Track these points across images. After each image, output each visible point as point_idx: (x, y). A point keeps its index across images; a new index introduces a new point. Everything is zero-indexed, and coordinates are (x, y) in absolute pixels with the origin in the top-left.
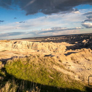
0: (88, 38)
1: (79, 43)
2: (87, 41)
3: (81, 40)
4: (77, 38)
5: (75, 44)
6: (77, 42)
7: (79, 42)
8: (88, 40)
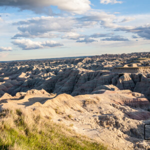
0: (28, 70)
1: (12, 79)
2: (28, 75)
3: (15, 73)
4: (6, 69)
5: (4, 82)
6: (7, 78)
7: (11, 77)
8: (30, 73)
